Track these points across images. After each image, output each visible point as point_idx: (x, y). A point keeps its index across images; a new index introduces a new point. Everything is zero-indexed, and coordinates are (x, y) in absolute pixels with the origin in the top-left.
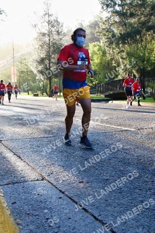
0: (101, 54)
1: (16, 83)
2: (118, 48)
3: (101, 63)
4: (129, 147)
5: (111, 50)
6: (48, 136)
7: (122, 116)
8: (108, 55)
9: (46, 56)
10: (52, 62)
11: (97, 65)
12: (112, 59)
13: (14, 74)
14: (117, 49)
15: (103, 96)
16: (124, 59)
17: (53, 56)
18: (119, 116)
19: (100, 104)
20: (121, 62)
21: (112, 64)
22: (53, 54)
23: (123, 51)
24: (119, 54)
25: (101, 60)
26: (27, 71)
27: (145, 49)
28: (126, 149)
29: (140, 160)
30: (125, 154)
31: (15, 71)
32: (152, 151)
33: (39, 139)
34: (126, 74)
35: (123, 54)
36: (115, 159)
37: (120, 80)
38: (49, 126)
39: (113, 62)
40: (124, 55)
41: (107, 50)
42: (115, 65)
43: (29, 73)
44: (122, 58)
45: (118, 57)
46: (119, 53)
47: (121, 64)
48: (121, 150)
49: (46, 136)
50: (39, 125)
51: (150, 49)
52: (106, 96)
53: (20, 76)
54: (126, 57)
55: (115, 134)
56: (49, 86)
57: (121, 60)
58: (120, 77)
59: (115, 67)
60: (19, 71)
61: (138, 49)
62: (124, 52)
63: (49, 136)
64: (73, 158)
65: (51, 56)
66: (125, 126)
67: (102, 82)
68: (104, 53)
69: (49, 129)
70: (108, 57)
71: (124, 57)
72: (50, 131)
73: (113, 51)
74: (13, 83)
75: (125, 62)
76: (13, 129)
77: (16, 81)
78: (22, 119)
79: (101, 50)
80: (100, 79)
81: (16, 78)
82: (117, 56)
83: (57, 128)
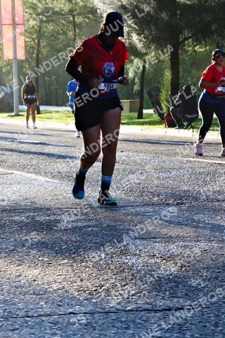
1: (20, 64)
6: (168, 303)
13: (14, 24)
26: (71, 11)
31: (19, 9)
33: (132, 316)
43: (79, 20)
49: (160, 303)
50: (125, 252)
53: (40, 33)
56: (168, 75)
60: (34, 7)
63: (175, 302)
69: (174, 270)
74: (9, 63)
76: (13, 270)
77: (21, 55)
78: (49, 227)
81: (21, 41)
83: (208, 268)
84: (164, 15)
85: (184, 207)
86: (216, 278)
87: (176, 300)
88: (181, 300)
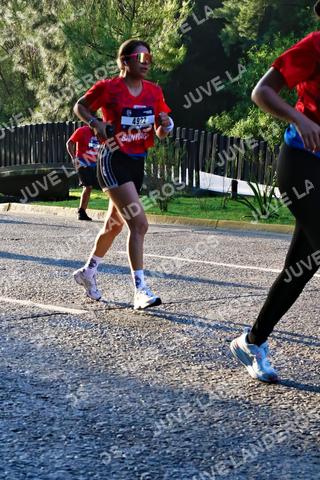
2: (35, 7)
4: (55, 376)
5: (8, 14)
14: (29, 10)
16: (56, 49)
20: (45, 61)
21: (11, 63)
23: (52, 20)
24: (39, 31)
27: (129, 20)
28: (45, 385)
29: (94, 421)
30: (40, 403)
32: (136, 389)
34: (62, 106)
35: (53, 29)
37: (39, 128)
39: (16, 57)
40: (55, 31)
42: (21, 68)
44: (48, 46)
45: (33, 41)
46: (36, 26)
47: (46, 67)
48: (27, 387)
51: (148, 21)
54: (65, 44)
55: (10, 328)
57: (44, 53)
58: (39, 117)
59: (24, 76)
61: (105, 15)
62: (55, 22)
66: (49, 298)
71: (57, 41)
73: (15, 17)
75: (61, 62)
82: (29, 38)
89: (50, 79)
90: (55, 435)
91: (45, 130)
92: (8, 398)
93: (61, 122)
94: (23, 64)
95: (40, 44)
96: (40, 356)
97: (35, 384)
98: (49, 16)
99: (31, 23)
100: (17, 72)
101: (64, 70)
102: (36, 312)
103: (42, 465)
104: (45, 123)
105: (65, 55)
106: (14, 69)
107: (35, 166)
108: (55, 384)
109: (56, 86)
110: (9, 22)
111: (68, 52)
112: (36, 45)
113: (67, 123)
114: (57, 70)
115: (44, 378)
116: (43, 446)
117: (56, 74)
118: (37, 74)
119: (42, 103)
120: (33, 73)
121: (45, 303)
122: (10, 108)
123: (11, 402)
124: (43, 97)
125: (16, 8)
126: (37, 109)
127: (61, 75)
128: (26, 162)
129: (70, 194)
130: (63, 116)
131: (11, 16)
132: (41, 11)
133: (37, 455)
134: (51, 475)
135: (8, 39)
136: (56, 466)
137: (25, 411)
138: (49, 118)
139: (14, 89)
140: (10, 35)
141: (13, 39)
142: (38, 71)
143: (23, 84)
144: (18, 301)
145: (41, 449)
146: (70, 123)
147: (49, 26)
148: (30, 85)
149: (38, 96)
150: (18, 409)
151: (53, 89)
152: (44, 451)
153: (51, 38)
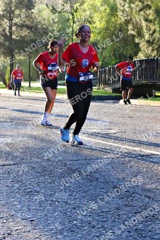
0: (108, 11)
3: (107, 29)
4: (154, 186)
5: (127, 5)
6: (5, 163)
7: (142, 129)
8: (121, 13)
9: (4, 11)
10: (16, 24)
11: (99, 33)
12: (127, 22)
14: (137, 3)
15: (109, 90)
16: (150, 21)
17: (17, 12)
18: (138, 128)
19: (103, 104)
20: (144, 28)
21: (127, 30)
22: (17, 8)
23: (149, 7)
24: (142, 13)
25: (108, 22)
28: (148, 190)
30: (147, 199)
34: (153, 50)
35: (148, 12)
36: (128, 209)
37: (141, 61)
38: (7, 145)
39: (130, 27)
40: (151, 14)
41: (118, 6)
42: (132, 32)
44: (146, 20)
45: (139, 18)
46: (141, 10)
47: (145, 31)
48: (140, 191)
49: (1, 163)
52: (115, 90)
54: (155, 19)
55: (129, 161)
56: (9, 68)
57: (144, 24)
58: (141, 56)
59: (134, 36)
62: (150, 8)
64: (51, 205)
65: (13, 12)
67: (108, 64)
68: (114, 10)
69: (8, 149)
70: (121, 18)
71: (151, 17)
72: (8, 154)
73: (130, 7)
75: (153, 28)
79: (108, 4)
80: (105, 58)
82: (137, 17)
83: (22, 148)
84: (7, 43)
85: (13, 123)
86: (25, 152)
87: (7, 161)
88: (10, 161)
89: (147, 37)
90: (155, 216)
91: (144, 62)
92: (131, 196)
93: (152, 58)
94: (134, 30)
95: (142, 20)
96: (146, 176)
97: (144, 190)
98: (147, 5)
99: (138, 9)
100: (130, 34)
101: (154, 32)
102: (142, 153)
103: (149, 231)
104: (144, 59)
105: (155, 24)
106: (129, 33)
107: (139, 81)
108: (154, 191)
109: (150, 40)
110: (127, 9)
111: (156, 23)
112: (140, 20)
113: (156, 58)
114: (151, 32)
115: (148, 187)
116: (150, 221)
117: (150, 34)
118: (140, 34)
119: (142, 49)
120: (138, 34)
121: (147, 149)
122: (127, 52)
123: (132, 198)
124: (143, 46)
125: (131, 2)
126: (140, 52)
127: (152, 35)
128: (134, 79)
129: (157, 94)
130: (153, 55)
131: (128, 6)
132: (143, 3)
133: (147, 226)
134: (155, 236)
135: (126, 18)
136: (157, 232)
137: (139, 203)
138: (146, 57)
139: (129, 43)
140: (127, 16)
141: (129, 18)
142: (141, 33)
143: (133, 40)
144: (133, 148)
145: (149, 223)
146: (157, 58)
147: (147, 10)
148: (137, 40)
149: (141, 46)
150: (136, 202)
151: (148, 42)
152: (150, 224)
153: (148, 16)
